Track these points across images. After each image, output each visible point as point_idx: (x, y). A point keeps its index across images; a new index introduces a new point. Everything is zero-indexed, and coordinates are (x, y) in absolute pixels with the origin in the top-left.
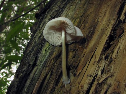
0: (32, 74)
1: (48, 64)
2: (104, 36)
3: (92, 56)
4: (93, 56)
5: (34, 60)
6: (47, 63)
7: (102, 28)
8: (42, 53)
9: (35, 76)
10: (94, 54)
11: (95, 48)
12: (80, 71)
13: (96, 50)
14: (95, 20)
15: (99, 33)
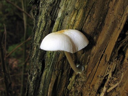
0: (43, 78)
1: (56, 68)
2: (116, 30)
3: (101, 55)
4: (103, 55)
5: (41, 65)
6: (54, 67)
7: (113, 21)
8: (47, 57)
9: (46, 79)
10: (104, 53)
11: (105, 46)
12: (90, 73)
13: (106, 48)
14: (104, 5)
15: (109, 28)
